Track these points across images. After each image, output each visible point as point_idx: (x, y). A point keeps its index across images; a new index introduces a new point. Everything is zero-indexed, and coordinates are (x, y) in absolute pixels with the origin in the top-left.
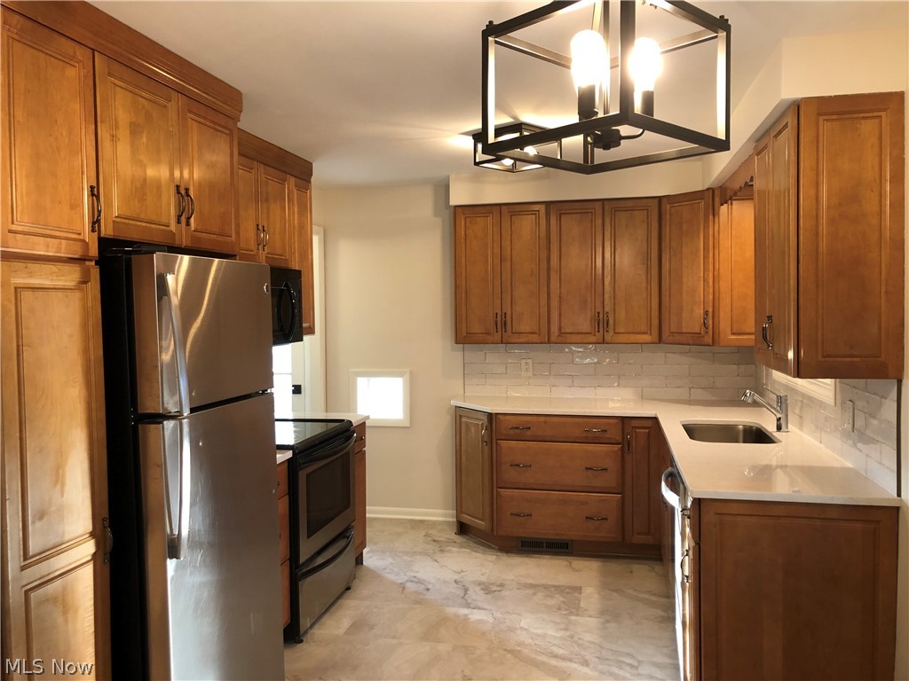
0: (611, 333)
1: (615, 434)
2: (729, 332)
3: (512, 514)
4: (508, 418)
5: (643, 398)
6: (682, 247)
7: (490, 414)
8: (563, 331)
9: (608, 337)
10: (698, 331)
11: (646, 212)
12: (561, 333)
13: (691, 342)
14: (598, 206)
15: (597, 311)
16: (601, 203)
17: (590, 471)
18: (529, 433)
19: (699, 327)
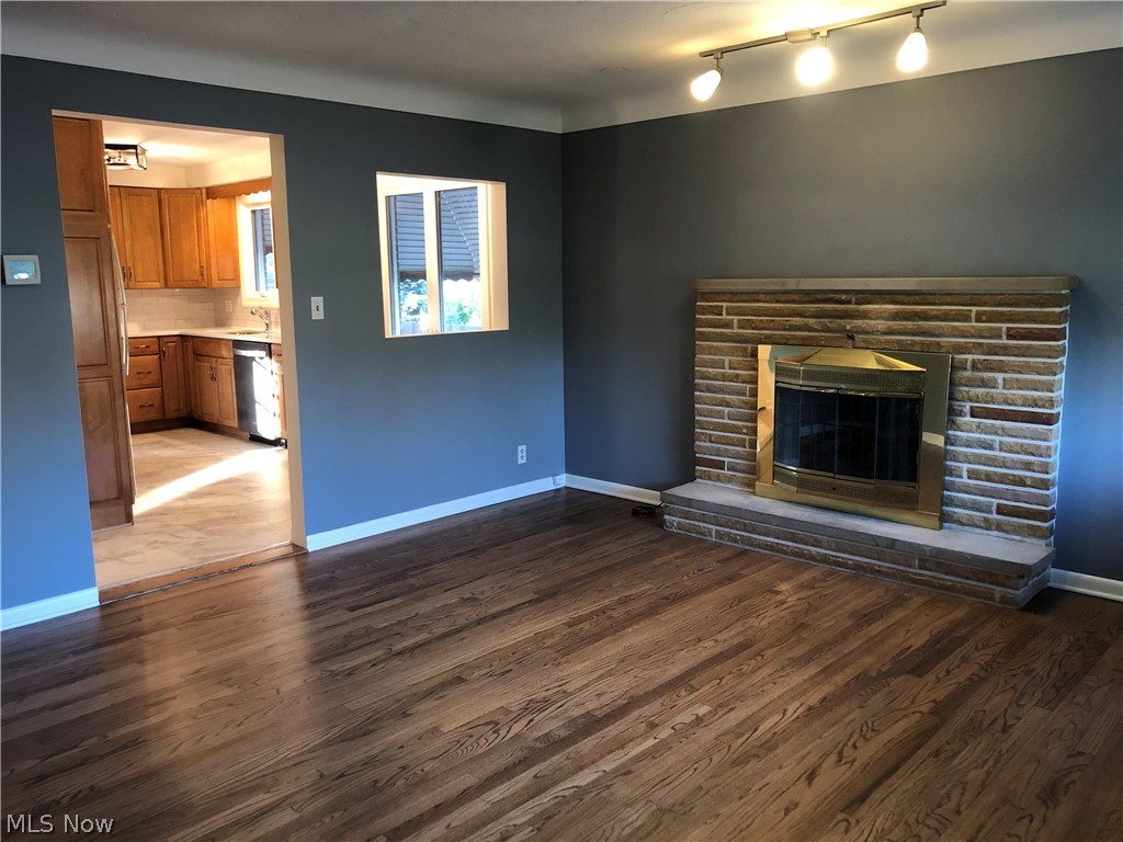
0: (133, 282)
1: (155, 348)
2: (217, 279)
9: (131, 284)
10: (196, 279)
11: (150, 197)
13: (191, 286)
19: (197, 276)
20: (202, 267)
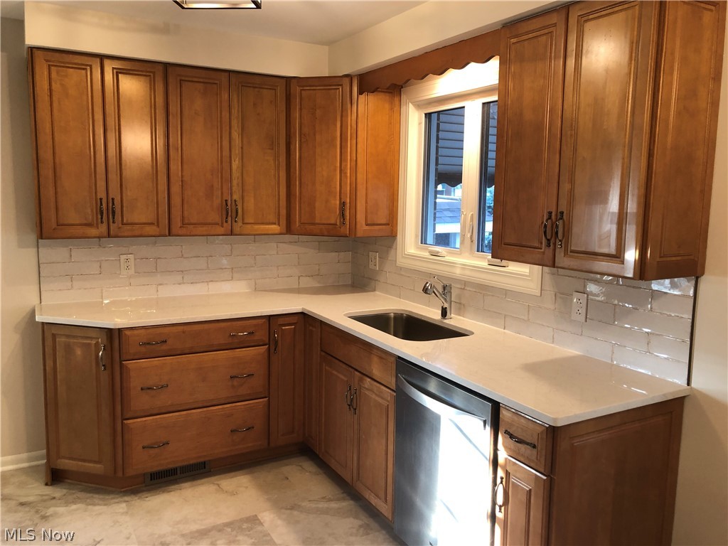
0: (240, 224)
1: (262, 335)
2: (364, 223)
3: (144, 448)
4: (136, 332)
5: (258, 289)
6: (315, 135)
7: (110, 329)
8: (186, 221)
9: (237, 228)
10: (333, 222)
11: (274, 91)
12: (184, 224)
13: (326, 233)
14: (224, 77)
15: (224, 199)
16: (227, 74)
17: (236, 379)
18: (164, 347)
19: (334, 218)
20: (343, 204)
